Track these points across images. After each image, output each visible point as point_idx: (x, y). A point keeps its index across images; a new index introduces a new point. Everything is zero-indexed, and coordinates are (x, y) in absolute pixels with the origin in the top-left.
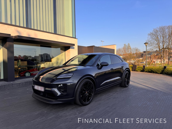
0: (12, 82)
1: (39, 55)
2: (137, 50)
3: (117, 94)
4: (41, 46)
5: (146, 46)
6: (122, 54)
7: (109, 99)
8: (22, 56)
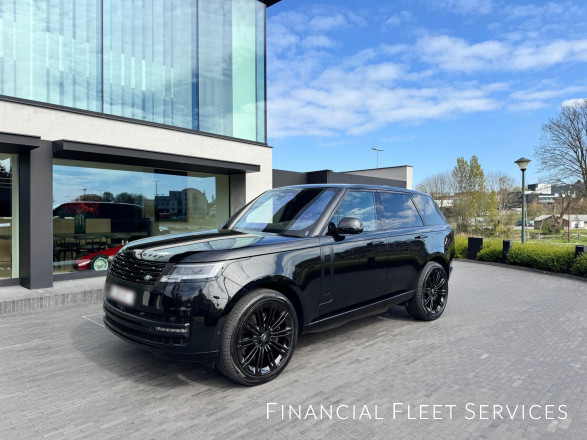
0: (40, 291)
1: (170, 192)
2: (503, 180)
3: (371, 346)
4: (157, 172)
5: (523, 170)
6: (452, 194)
7: (337, 363)
8: (115, 196)
